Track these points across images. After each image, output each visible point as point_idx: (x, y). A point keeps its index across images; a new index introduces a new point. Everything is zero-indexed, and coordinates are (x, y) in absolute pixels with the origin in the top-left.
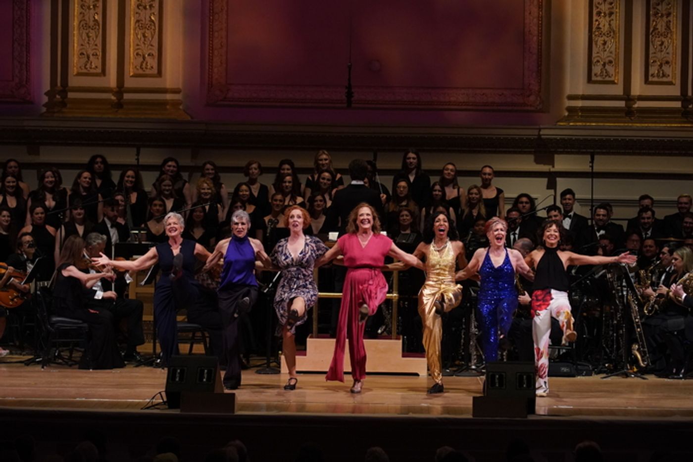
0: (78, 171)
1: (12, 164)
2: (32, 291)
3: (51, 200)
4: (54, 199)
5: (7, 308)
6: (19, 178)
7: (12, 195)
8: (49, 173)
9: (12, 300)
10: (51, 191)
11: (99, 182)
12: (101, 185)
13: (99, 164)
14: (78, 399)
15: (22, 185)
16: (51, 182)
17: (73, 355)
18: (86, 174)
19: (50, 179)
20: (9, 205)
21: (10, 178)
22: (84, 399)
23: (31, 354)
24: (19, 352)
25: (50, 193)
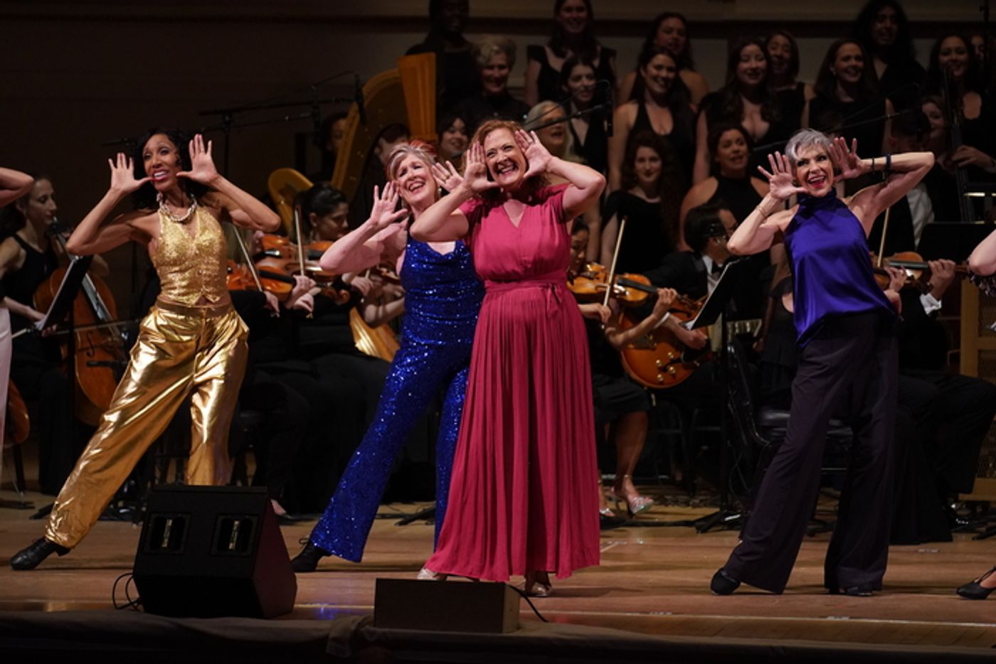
0: (830, 42)
1: (673, 23)
2: (715, 346)
3: (757, 117)
4: (764, 117)
5: (651, 390)
6: (683, 60)
7: (662, 101)
8: (751, 48)
9: (663, 370)
10: (758, 95)
11: (880, 68)
12: (886, 74)
13: (888, 23)
14: (831, 619)
15: (688, 78)
16: (754, 72)
17: (818, 508)
18: (850, 49)
19: (753, 64)
20: (656, 128)
21: (661, 59)
22: (845, 619)
23: (713, 505)
24: (683, 498)
25: (754, 100)
